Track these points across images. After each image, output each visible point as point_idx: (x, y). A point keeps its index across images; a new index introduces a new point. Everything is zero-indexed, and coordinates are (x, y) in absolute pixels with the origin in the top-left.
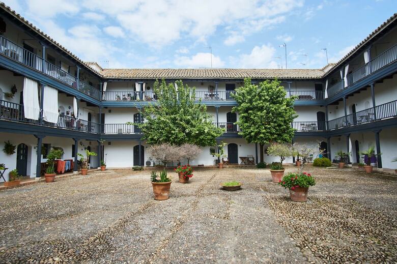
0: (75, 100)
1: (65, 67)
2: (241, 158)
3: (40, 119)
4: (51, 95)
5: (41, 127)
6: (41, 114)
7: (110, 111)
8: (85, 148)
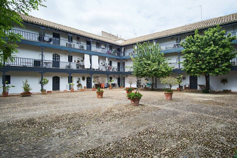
0: (107, 59)
1: (103, 45)
2: (200, 85)
3: (90, 68)
4: (95, 58)
5: (91, 71)
6: (91, 66)
7: (127, 61)
8: (116, 78)
